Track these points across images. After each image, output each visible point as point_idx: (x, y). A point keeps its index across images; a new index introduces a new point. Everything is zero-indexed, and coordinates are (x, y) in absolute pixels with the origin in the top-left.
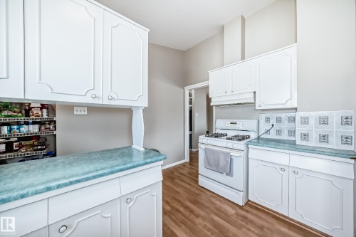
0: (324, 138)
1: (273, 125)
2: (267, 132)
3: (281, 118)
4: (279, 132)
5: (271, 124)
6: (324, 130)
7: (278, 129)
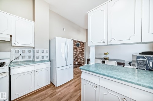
0: (43, 57)
1: (21, 54)
2: (17, 58)
3: (25, 51)
4: (24, 57)
5: (20, 54)
6: (43, 55)
7: (23, 56)
